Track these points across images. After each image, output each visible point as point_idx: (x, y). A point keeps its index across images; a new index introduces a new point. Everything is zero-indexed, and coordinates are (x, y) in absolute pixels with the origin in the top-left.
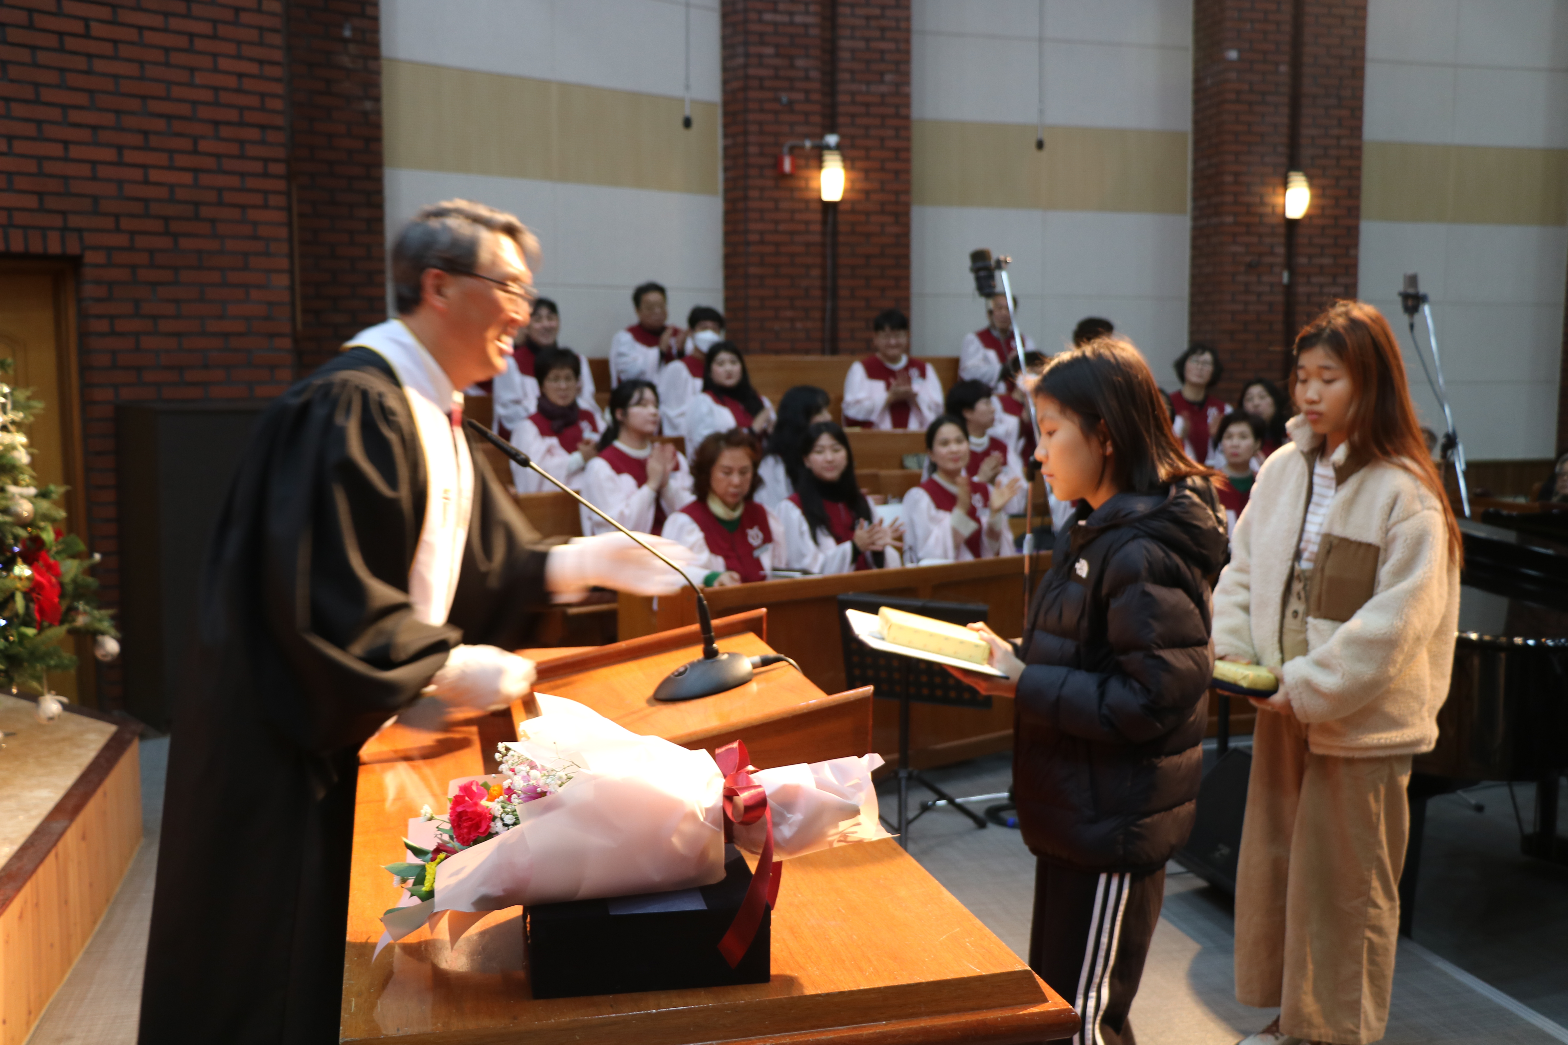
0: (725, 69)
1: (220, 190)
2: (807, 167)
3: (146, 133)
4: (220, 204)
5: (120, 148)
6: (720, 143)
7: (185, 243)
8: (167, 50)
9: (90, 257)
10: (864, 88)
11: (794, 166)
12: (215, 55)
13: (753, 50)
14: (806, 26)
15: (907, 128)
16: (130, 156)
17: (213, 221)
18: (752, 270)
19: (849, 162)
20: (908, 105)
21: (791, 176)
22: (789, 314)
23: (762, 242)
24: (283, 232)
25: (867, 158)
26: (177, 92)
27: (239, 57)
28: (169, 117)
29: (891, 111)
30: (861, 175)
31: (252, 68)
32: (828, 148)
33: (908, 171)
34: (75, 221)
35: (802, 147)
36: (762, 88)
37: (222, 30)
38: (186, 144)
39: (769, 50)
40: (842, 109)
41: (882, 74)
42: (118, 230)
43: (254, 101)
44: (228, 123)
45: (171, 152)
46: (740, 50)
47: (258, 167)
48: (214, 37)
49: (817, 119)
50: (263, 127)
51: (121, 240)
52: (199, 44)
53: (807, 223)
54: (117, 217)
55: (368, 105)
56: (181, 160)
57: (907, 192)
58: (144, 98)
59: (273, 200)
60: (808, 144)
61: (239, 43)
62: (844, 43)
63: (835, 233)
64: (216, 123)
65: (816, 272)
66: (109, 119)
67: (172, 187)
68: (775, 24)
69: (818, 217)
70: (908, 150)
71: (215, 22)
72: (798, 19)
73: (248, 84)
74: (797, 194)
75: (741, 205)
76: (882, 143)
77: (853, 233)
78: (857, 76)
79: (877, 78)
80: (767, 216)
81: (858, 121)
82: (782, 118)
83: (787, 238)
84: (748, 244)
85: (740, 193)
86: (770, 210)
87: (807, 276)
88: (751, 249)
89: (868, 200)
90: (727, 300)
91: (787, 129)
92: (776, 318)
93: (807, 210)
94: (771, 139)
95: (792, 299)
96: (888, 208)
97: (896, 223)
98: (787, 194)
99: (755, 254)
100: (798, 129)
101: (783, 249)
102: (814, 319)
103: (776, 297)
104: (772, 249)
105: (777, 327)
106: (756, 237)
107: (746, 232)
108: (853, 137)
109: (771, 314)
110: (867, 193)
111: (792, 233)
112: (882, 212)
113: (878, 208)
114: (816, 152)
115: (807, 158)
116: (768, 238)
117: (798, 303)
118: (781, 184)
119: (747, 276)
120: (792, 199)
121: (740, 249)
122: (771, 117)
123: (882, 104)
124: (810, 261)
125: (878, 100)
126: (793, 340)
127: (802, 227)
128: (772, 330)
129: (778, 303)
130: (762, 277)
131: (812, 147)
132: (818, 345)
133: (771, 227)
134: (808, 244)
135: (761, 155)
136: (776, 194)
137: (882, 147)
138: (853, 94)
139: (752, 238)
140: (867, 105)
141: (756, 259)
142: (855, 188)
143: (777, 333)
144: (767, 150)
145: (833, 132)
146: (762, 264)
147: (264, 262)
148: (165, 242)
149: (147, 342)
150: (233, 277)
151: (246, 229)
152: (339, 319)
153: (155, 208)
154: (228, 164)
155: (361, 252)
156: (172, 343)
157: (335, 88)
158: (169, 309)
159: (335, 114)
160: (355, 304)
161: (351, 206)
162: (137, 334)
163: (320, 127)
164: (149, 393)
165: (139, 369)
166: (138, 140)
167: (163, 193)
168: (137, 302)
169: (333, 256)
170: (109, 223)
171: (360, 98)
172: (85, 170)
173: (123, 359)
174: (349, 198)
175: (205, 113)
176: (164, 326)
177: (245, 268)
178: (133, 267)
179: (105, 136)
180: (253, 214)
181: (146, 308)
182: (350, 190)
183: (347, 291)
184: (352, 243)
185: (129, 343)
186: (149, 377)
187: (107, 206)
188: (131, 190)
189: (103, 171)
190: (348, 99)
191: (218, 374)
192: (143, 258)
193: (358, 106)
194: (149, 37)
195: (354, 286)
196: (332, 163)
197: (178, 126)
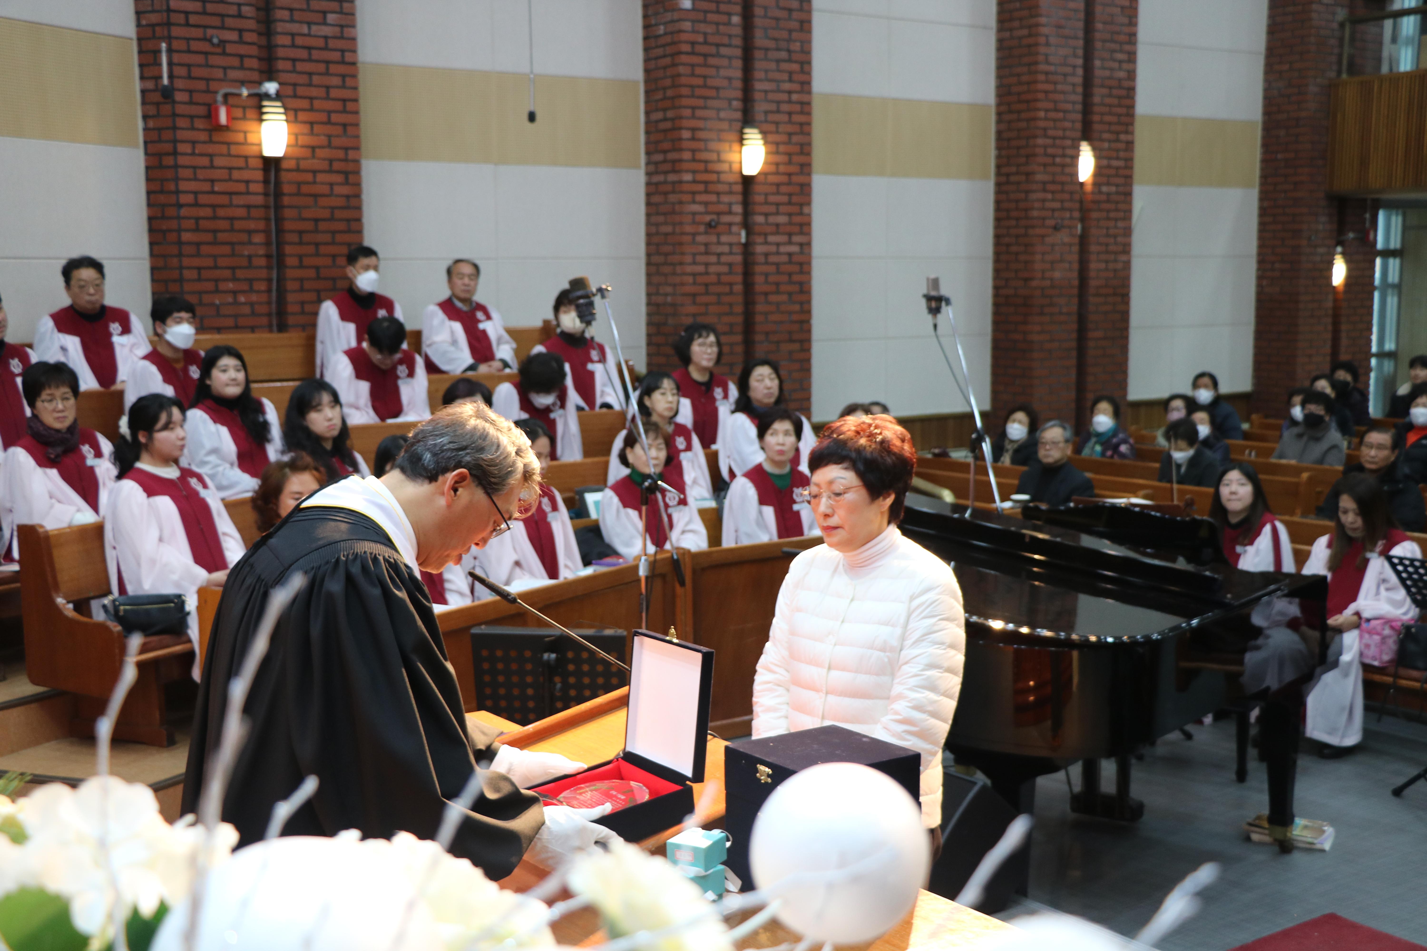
2: (244, 118)
6: (137, 86)
10: (305, 29)
11: (230, 117)
15: (354, 76)
18: (186, 236)
19: (292, 114)
20: (354, 51)
21: (227, 128)
22: (231, 285)
23: (196, 204)
25: (311, 109)
29: (336, 56)
30: (306, 129)
33: (357, 125)
35: (239, 95)
36: (187, 24)
40: (281, 52)
41: (325, 13)
49: (254, 63)
53: (247, 182)
57: (357, 148)
60: (245, 92)
63: (278, 194)
65: (258, 238)
69: (259, 175)
70: (356, 100)
74: (234, 150)
75: (169, 161)
76: (328, 93)
77: (298, 194)
78: (297, 15)
79: (318, 17)
80: (201, 174)
81: (300, 66)
82: (214, 60)
83: (224, 200)
84: (180, 206)
85: (168, 147)
86: (204, 168)
87: (250, 243)
88: (183, 212)
89: (313, 156)
90: (154, 269)
91: (219, 74)
92: (217, 291)
93: (247, 167)
94: (201, 85)
95: (233, 268)
96: (336, 166)
97: (347, 183)
98: (224, 149)
99: (189, 218)
100: (233, 74)
101: (221, 212)
102: (258, 292)
103: (216, 267)
104: (207, 212)
105: (217, 302)
106: (189, 199)
107: (177, 192)
108: (295, 85)
109: (209, 286)
110: (313, 148)
111: (231, 194)
112: (330, 171)
113: (325, 165)
114: (254, 101)
115: (244, 108)
116: (203, 199)
117: (240, 274)
118: (216, 137)
119: (180, 243)
120: (229, 155)
121: (171, 212)
122: (199, 59)
123: (326, 48)
124: (252, 225)
125: (321, 43)
126: (236, 316)
127: (242, 187)
128: (213, 304)
129: (218, 273)
130: (198, 244)
131: (250, 95)
132: (264, 320)
133: (206, 187)
134: (248, 207)
135: (191, 103)
136: (211, 149)
137: (328, 98)
138: (293, 35)
139: (184, 199)
140: (309, 48)
141: (190, 224)
142: (300, 143)
143: (218, 307)
144: (198, 97)
145: (270, 79)
146: (197, 230)
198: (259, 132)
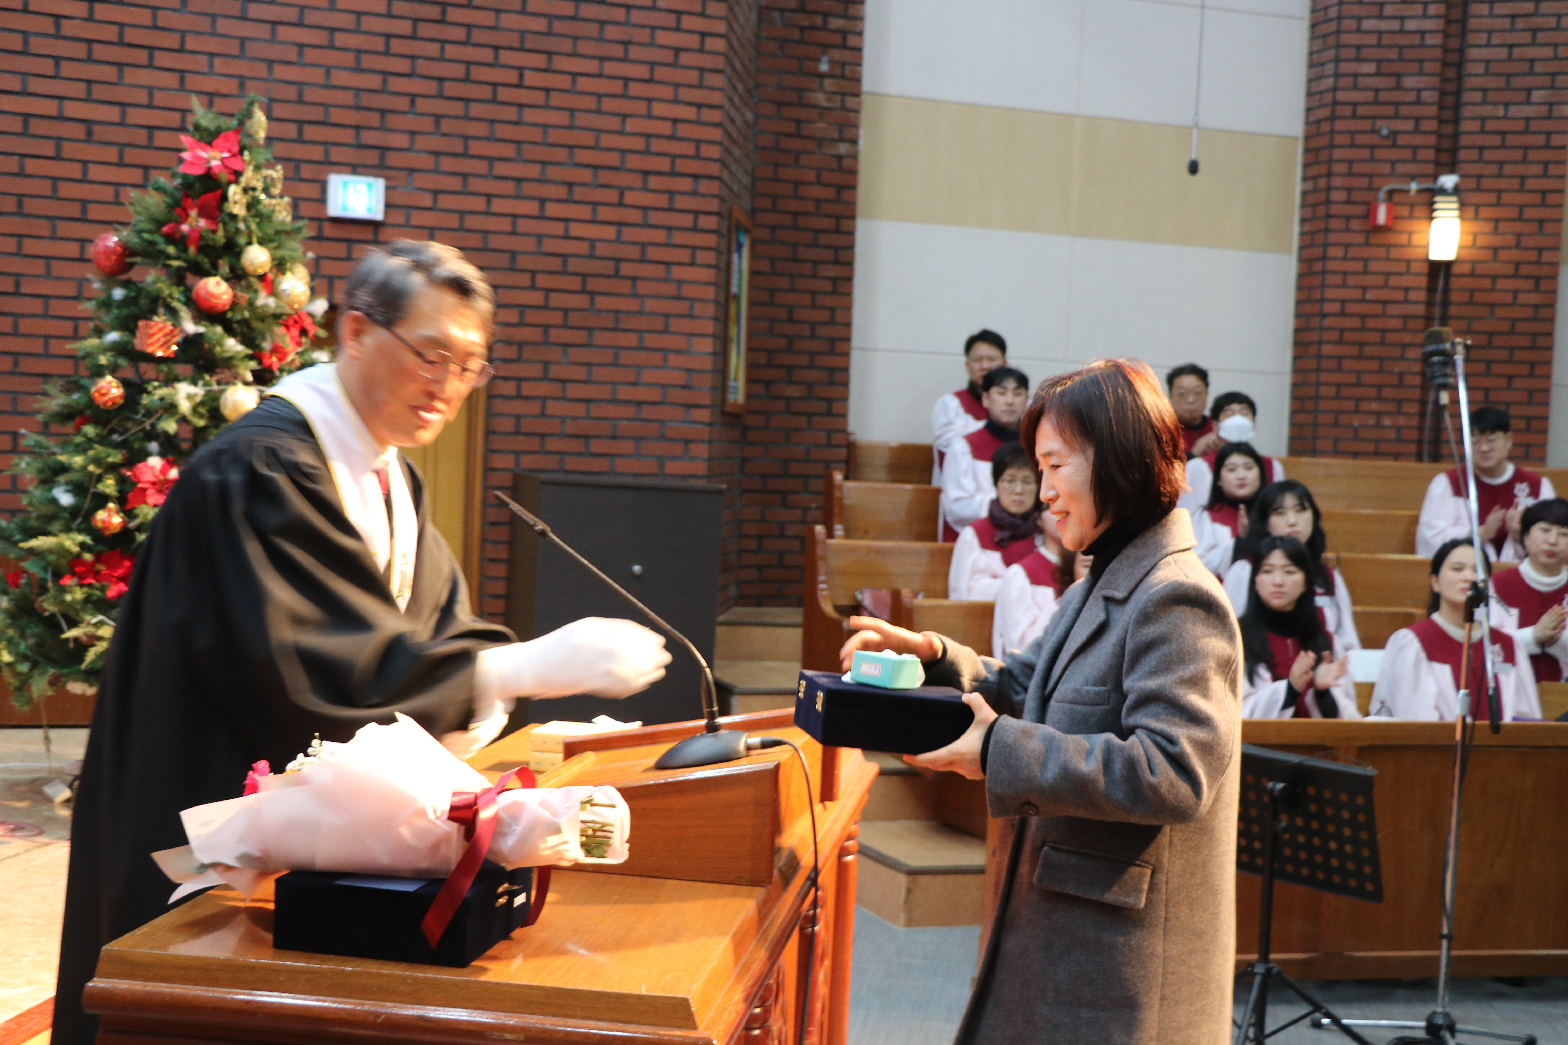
0: (1310, 94)
1: (644, 246)
2: (1411, 217)
3: (570, 185)
4: (643, 260)
5: (542, 201)
6: (1298, 187)
7: (602, 302)
8: (599, 96)
10: (1500, 112)
11: (1392, 217)
12: (650, 100)
13: (1345, 68)
14: (1423, 33)
15: (1561, 163)
16: (552, 209)
17: (634, 279)
18: (1327, 349)
19: (1470, 210)
21: (1385, 229)
22: (1374, 406)
23: (1342, 314)
24: (710, 293)
25: (1498, 204)
26: (606, 140)
27: (676, 101)
28: (596, 167)
29: (1539, 140)
30: (1488, 227)
31: (689, 113)
32: (1443, 191)
33: (1558, 221)
35: (1407, 191)
36: (1354, 116)
37: (660, 73)
38: (611, 196)
39: (1370, 68)
40: (1464, 140)
42: (533, 287)
43: (688, 149)
44: (658, 173)
45: (595, 204)
46: (1330, 68)
47: (687, 220)
48: (651, 80)
49: (1430, 154)
50: (695, 177)
51: (536, 298)
52: (634, 89)
53: (1407, 289)
54: (533, 273)
55: (843, 148)
56: (605, 213)
57: (1556, 248)
58: (572, 147)
59: (702, 257)
60: (1414, 188)
61: (677, 86)
62: (1474, 53)
63: (1445, 303)
64: (646, 173)
66: (534, 171)
67: (593, 242)
68: (1380, 33)
69: (1423, 281)
70: (1560, 192)
71: (652, 65)
72: (1411, 25)
73: (683, 130)
74: (1394, 253)
75: (1318, 267)
76: (1522, 184)
77: (1471, 303)
78: (1491, 96)
79: (1521, 96)
80: (1352, 281)
81: (1488, 155)
82: (1381, 154)
83: (1378, 309)
84: (1324, 316)
85: (1317, 252)
86: (1356, 273)
87: (1403, 358)
88: (1327, 322)
89: (1495, 259)
90: (1295, 386)
91: (1386, 168)
92: (1357, 411)
93: (1408, 272)
94: (1364, 182)
95: (1380, 387)
96: (1524, 270)
97: (1537, 289)
98: (1382, 252)
99: (1332, 329)
100: (1401, 168)
101: (1371, 323)
102: (1409, 415)
103: (1358, 384)
104: (1356, 322)
105: (1356, 423)
106: (1335, 308)
107: (1323, 300)
108: (1479, 177)
109: (1350, 405)
110: (1496, 250)
111: (1385, 302)
112: (1516, 276)
113: (1510, 269)
114: (1425, 197)
115: (1412, 205)
116: (1351, 308)
117: (1387, 393)
118: (1375, 239)
119: (1319, 356)
120: (1388, 259)
121: (1315, 322)
122: (1365, 153)
123: (1526, 131)
124: (1407, 338)
125: (1520, 126)
126: (1377, 441)
127: (1399, 295)
128: (1350, 426)
129: (1360, 392)
130: (1340, 358)
131: (1420, 191)
132: (1412, 448)
133: (1356, 294)
134: (1405, 317)
135: (1349, 202)
136: (1365, 252)
137: (1522, 189)
138: (1483, 119)
139: (1330, 308)
140: (1504, 133)
141: (1334, 335)
142: (1479, 243)
143: (1356, 430)
144: (1357, 196)
145: (1452, 171)
146: (1340, 342)
147: (686, 325)
148: (581, 301)
149: (554, 408)
150: (651, 340)
151: (670, 289)
152: (792, 391)
153: (573, 265)
154: (655, 217)
155: (823, 315)
156: (579, 410)
157: (806, 130)
158: (580, 373)
159: (804, 159)
160: (813, 375)
161: (816, 263)
162: (544, 399)
163: (786, 173)
164: (550, 462)
165: (543, 436)
166: (561, 192)
167: (583, 248)
168: (546, 364)
169: (791, 320)
170: (525, 279)
171: (834, 141)
172: (505, 224)
173: (527, 425)
174: (813, 254)
175: (634, 162)
176: (573, 391)
177: (665, 331)
178: (546, 327)
179: (529, 189)
180: (678, 272)
181: (555, 371)
182: (816, 245)
183: (804, 360)
184: (814, 306)
185: (534, 408)
186: (552, 445)
187: (524, 262)
188: (550, 245)
189: (524, 225)
190: (820, 141)
191: (627, 446)
192: (556, 318)
193: (831, 150)
194: (583, 83)
195: (812, 354)
196: (796, 214)
197: (604, 177)
198: (1428, 232)
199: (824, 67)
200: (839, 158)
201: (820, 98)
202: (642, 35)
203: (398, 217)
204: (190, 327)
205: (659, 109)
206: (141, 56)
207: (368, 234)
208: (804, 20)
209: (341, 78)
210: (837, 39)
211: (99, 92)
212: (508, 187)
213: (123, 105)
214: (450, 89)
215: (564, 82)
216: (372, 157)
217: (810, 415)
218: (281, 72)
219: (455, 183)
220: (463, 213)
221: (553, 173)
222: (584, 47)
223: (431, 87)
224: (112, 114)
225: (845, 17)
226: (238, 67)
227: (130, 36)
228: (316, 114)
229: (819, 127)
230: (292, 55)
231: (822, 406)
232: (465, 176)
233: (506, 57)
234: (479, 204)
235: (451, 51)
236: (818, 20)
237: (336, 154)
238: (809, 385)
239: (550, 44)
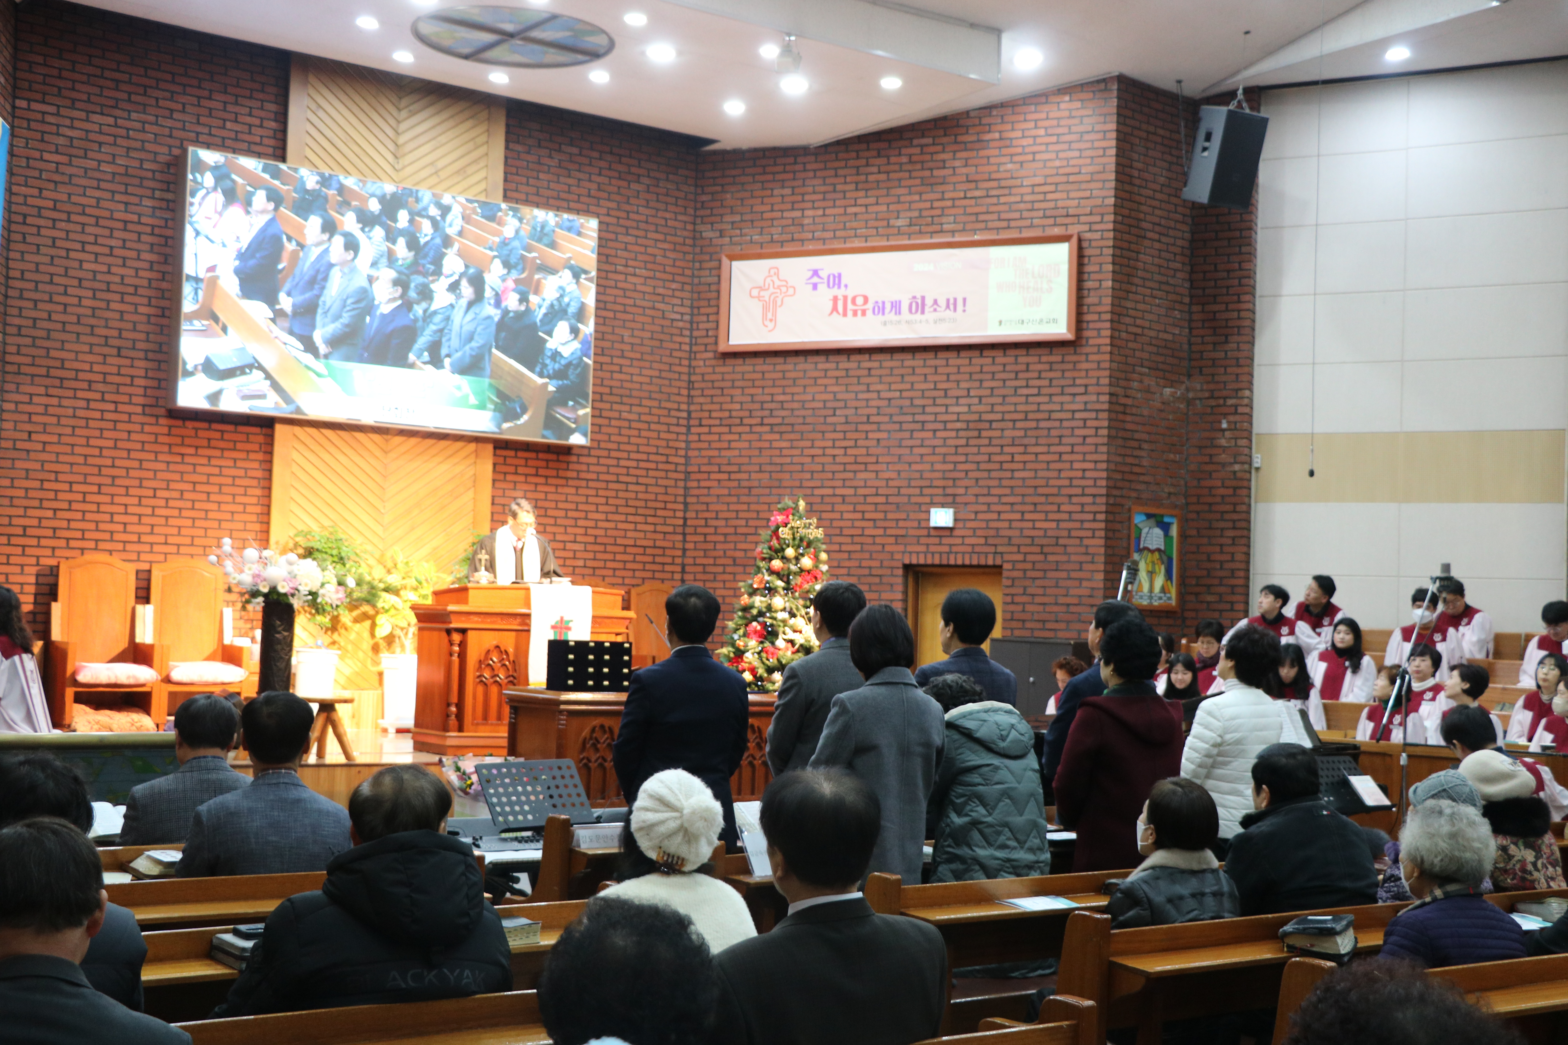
1: (1069, 530)
3: (1035, 504)
4: (1069, 537)
5: (1023, 513)
7: (1050, 558)
8: (1048, 463)
9: (1006, 566)
12: (1072, 462)
16: (1027, 516)
17: (1065, 546)
26: (1051, 482)
27: (1084, 461)
28: (1047, 495)
31: (1091, 466)
34: (1000, 549)
37: (1076, 449)
38: (1054, 508)
42: (1019, 552)
43: (1091, 483)
44: (1076, 496)
45: (1047, 512)
47: (1091, 517)
48: (1072, 453)
50: (1094, 496)
51: (1020, 557)
52: (1064, 457)
54: (1019, 546)
55: (1237, 467)
56: (1051, 516)
58: (1036, 487)
59: (1098, 534)
61: (1084, 454)
64: (1070, 496)
66: (1019, 499)
67: (1045, 530)
71: (1073, 445)
73: (1087, 474)
147: (1091, 567)
148: (1041, 557)
149: (1029, 608)
150: (1073, 575)
151: (1083, 550)
152: (1209, 598)
153: (1037, 541)
154: (1075, 516)
155: (1228, 557)
156: (1041, 608)
157: (1215, 459)
158: (1040, 591)
159: (1214, 475)
160: (1222, 589)
161: (1222, 529)
162: (1024, 604)
163: (1204, 483)
164: (1027, 633)
165: (1024, 621)
166: (1031, 508)
167: (1041, 533)
168: (1025, 588)
169: (1209, 560)
170: (1015, 549)
171: (1231, 464)
172: (1006, 525)
173: (1016, 616)
174: (1222, 524)
175: (1065, 491)
176: (1038, 600)
177: (1081, 570)
178: (1025, 571)
179: (1016, 508)
180: (1086, 542)
181: (1030, 591)
182: (1223, 520)
183: (1216, 582)
184: (1222, 552)
185: (1020, 608)
186: (1028, 625)
187: (1015, 541)
188: (1026, 533)
189: (1014, 524)
190: (1224, 465)
191: (1062, 626)
192: (1029, 566)
193: (1229, 469)
194: (1041, 457)
195: (1221, 578)
196: (1210, 504)
197: (1051, 499)
199: (1224, 425)
200: (1235, 472)
201: (1223, 442)
202: (1067, 432)
203: (960, 525)
204: (767, 578)
205: (1076, 465)
206: (862, 467)
207: (948, 533)
208: (1213, 402)
209: (938, 467)
210: (1232, 410)
211: (848, 483)
212: (1008, 508)
213: (856, 487)
214: (983, 466)
215: (1033, 457)
216: (950, 499)
217: (1221, 611)
218: (915, 467)
219: (985, 508)
220: (988, 521)
221: (1028, 499)
222: (1041, 441)
223: (973, 467)
224: (851, 491)
225: (1237, 398)
226: (898, 467)
227: (859, 460)
228: (927, 483)
229: (1223, 457)
230: (918, 459)
231: (1228, 606)
232: (989, 504)
233: (1006, 449)
234: (995, 516)
235: (983, 450)
236: (1221, 402)
237: (936, 499)
238: (1220, 595)
239: (1026, 441)
